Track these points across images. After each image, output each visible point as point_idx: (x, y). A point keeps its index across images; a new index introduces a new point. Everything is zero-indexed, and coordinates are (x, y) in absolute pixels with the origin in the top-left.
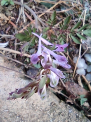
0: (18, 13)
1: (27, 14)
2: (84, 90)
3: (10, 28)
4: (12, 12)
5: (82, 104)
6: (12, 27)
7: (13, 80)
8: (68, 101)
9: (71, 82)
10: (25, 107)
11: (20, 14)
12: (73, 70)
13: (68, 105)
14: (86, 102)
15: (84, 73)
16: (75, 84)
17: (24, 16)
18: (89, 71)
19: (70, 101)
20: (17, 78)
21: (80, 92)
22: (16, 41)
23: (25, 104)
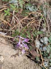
0: (12, 18)
1: (15, 19)
2: (39, 54)
3: (8, 25)
4: (9, 18)
5: (37, 60)
6: (9, 25)
7: (9, 49)
8: (31, 58)
9: (33, 51)
10: (13, 60)
11: (12, 20)
12: (34, 45)
13: (31, 60)
14: (39, 59)
15: (39, 47)
16: (35, 51)
17: (14, 20)
18: (41, 46)
19: (32, 59)
20: (10, 48)
21: (37, 55)
22: (10, 32)
23: (13, 59)
